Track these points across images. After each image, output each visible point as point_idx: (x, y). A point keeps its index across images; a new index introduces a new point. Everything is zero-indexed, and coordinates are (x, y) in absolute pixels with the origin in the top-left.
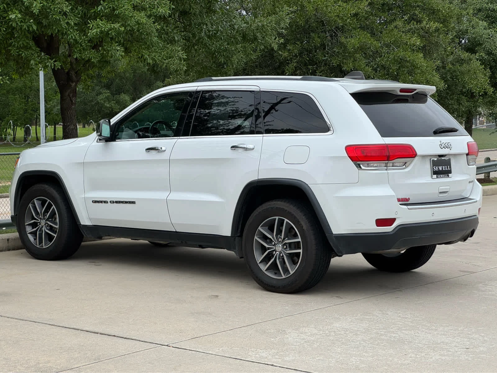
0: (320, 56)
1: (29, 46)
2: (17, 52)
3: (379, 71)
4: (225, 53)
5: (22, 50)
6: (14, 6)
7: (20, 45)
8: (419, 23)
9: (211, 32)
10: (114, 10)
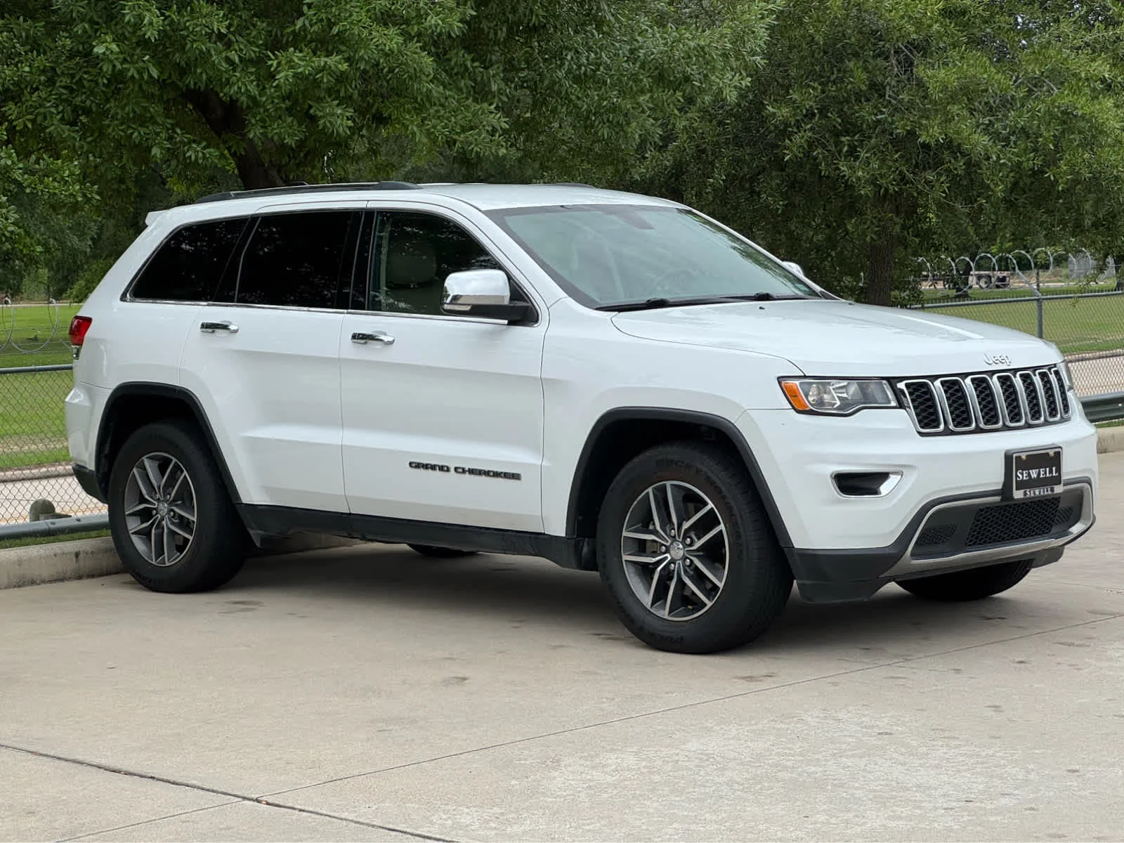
0: (866, 113)
1: (149, 115)
2: (123, 131)
3: (1015, 143)
4: (611, 116)
5: (134, 126)
6: (108, 27)
7: (128, 114)
8: (1111, 27)
9: (583, 68)
10: (331, 25)
